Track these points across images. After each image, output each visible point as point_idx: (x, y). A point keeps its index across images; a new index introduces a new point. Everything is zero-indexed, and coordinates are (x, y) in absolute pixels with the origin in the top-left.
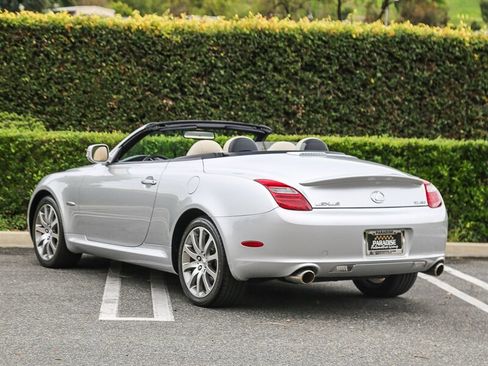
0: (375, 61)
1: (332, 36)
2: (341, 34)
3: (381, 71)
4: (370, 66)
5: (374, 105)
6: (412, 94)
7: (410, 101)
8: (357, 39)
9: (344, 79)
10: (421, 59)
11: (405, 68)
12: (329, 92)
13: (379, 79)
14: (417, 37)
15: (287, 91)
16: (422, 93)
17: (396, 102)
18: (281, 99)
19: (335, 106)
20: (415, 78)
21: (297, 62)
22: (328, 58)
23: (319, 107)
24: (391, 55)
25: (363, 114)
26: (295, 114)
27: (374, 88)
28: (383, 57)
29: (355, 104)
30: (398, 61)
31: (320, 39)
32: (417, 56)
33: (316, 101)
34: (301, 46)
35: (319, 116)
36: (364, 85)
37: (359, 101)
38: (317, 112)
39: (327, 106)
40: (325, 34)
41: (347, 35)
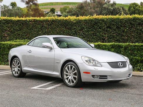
0: (126, 25)
1: (114, 19)
2: (117, 18)
3: (128, 28)
4: (125, 27)
5: (127, 36)
6: (137, 33)
7: (136, 35)
8: (121, 20)
9: (118, 30)
10: (139, 24)
11: (135, 26)
12: (114, 33)
13: (128, 29)
14: (138, 18)
15: (103, 33)
16: (140, 33)
17: (133, 36)
18: (101, 35)
19: (116, 37)
20: (138, 29)
21: (105, 26)
22: (113, 25)
23: (111, 37)
24: (131, 23)
25: (124, 39)
26: (105, 39)
27: (126, 32)
28: (128, 24)
29: (121, 36)
30: (133, 25)
31: (111, 20)
32: (138, 23)
34: (106, 22)
35: (111, 39)
36: (123, 31)
38: (111, 38)
39: (113, 37)
40: (112, 19)
41: (118, 19)
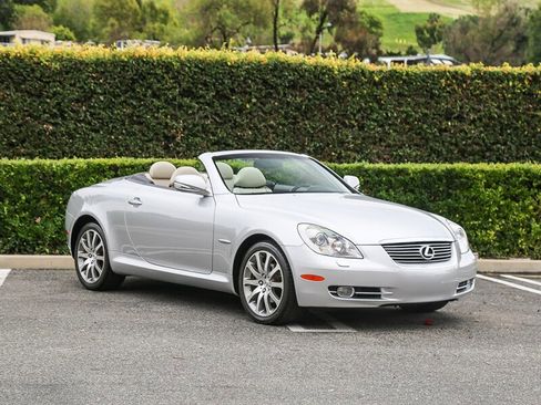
0: (250, 87)
1: (208, 64)
2: (217, 61)
3: (256, 97)
4: (246, 93)
5: (250, 129)
6: (286, 118)
7: (284, 125)
8: (232, 67)
9: (221, 105)
10: (293, 86)
11: (279, 94)
12: (206, 117)
13: (254, 104)
14: (289, 65)
15: (166, 116)
16: (295, 118)
17: (271, 126)
18: (160, 124)
19: (213, 130)
20: (288, 103)
21: (175, 88)
22: (205, 84)
23: (198, 131)
24: (265, 82)
25: (240, 138)
26: (174, 137)
27: (250, 113)
28: (257, 84)
29: (232, 128)
30: (272, 88)
31: (196, 66)
32: (289, 82)
33: (195, 126)
34: (179, 73)
35: (197, 140)
36: (241, 110)
37: (236, 126)
38: (195, 136)
39: (205, 130)
40: (202, 62)
41: (222, 63)
